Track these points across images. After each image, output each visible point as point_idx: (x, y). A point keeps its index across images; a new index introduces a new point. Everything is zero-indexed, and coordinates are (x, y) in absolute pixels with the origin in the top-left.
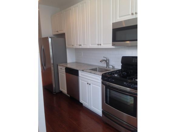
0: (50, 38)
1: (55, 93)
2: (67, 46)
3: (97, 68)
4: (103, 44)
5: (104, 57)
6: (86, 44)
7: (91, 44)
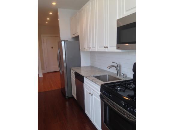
0: (63, 41)
1: (68, 98)
2: (80, 49)
3: (106, 75)
4: (110, 47)
5: (113, 62)
6: (95, 47)
7: (99, 47)
